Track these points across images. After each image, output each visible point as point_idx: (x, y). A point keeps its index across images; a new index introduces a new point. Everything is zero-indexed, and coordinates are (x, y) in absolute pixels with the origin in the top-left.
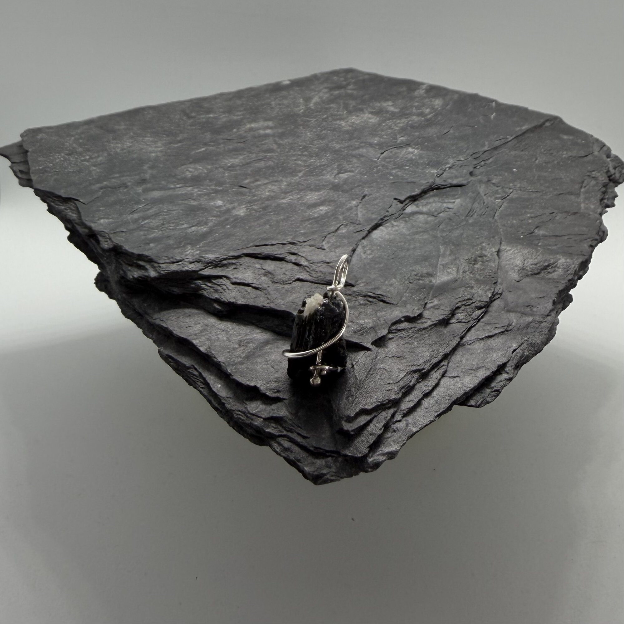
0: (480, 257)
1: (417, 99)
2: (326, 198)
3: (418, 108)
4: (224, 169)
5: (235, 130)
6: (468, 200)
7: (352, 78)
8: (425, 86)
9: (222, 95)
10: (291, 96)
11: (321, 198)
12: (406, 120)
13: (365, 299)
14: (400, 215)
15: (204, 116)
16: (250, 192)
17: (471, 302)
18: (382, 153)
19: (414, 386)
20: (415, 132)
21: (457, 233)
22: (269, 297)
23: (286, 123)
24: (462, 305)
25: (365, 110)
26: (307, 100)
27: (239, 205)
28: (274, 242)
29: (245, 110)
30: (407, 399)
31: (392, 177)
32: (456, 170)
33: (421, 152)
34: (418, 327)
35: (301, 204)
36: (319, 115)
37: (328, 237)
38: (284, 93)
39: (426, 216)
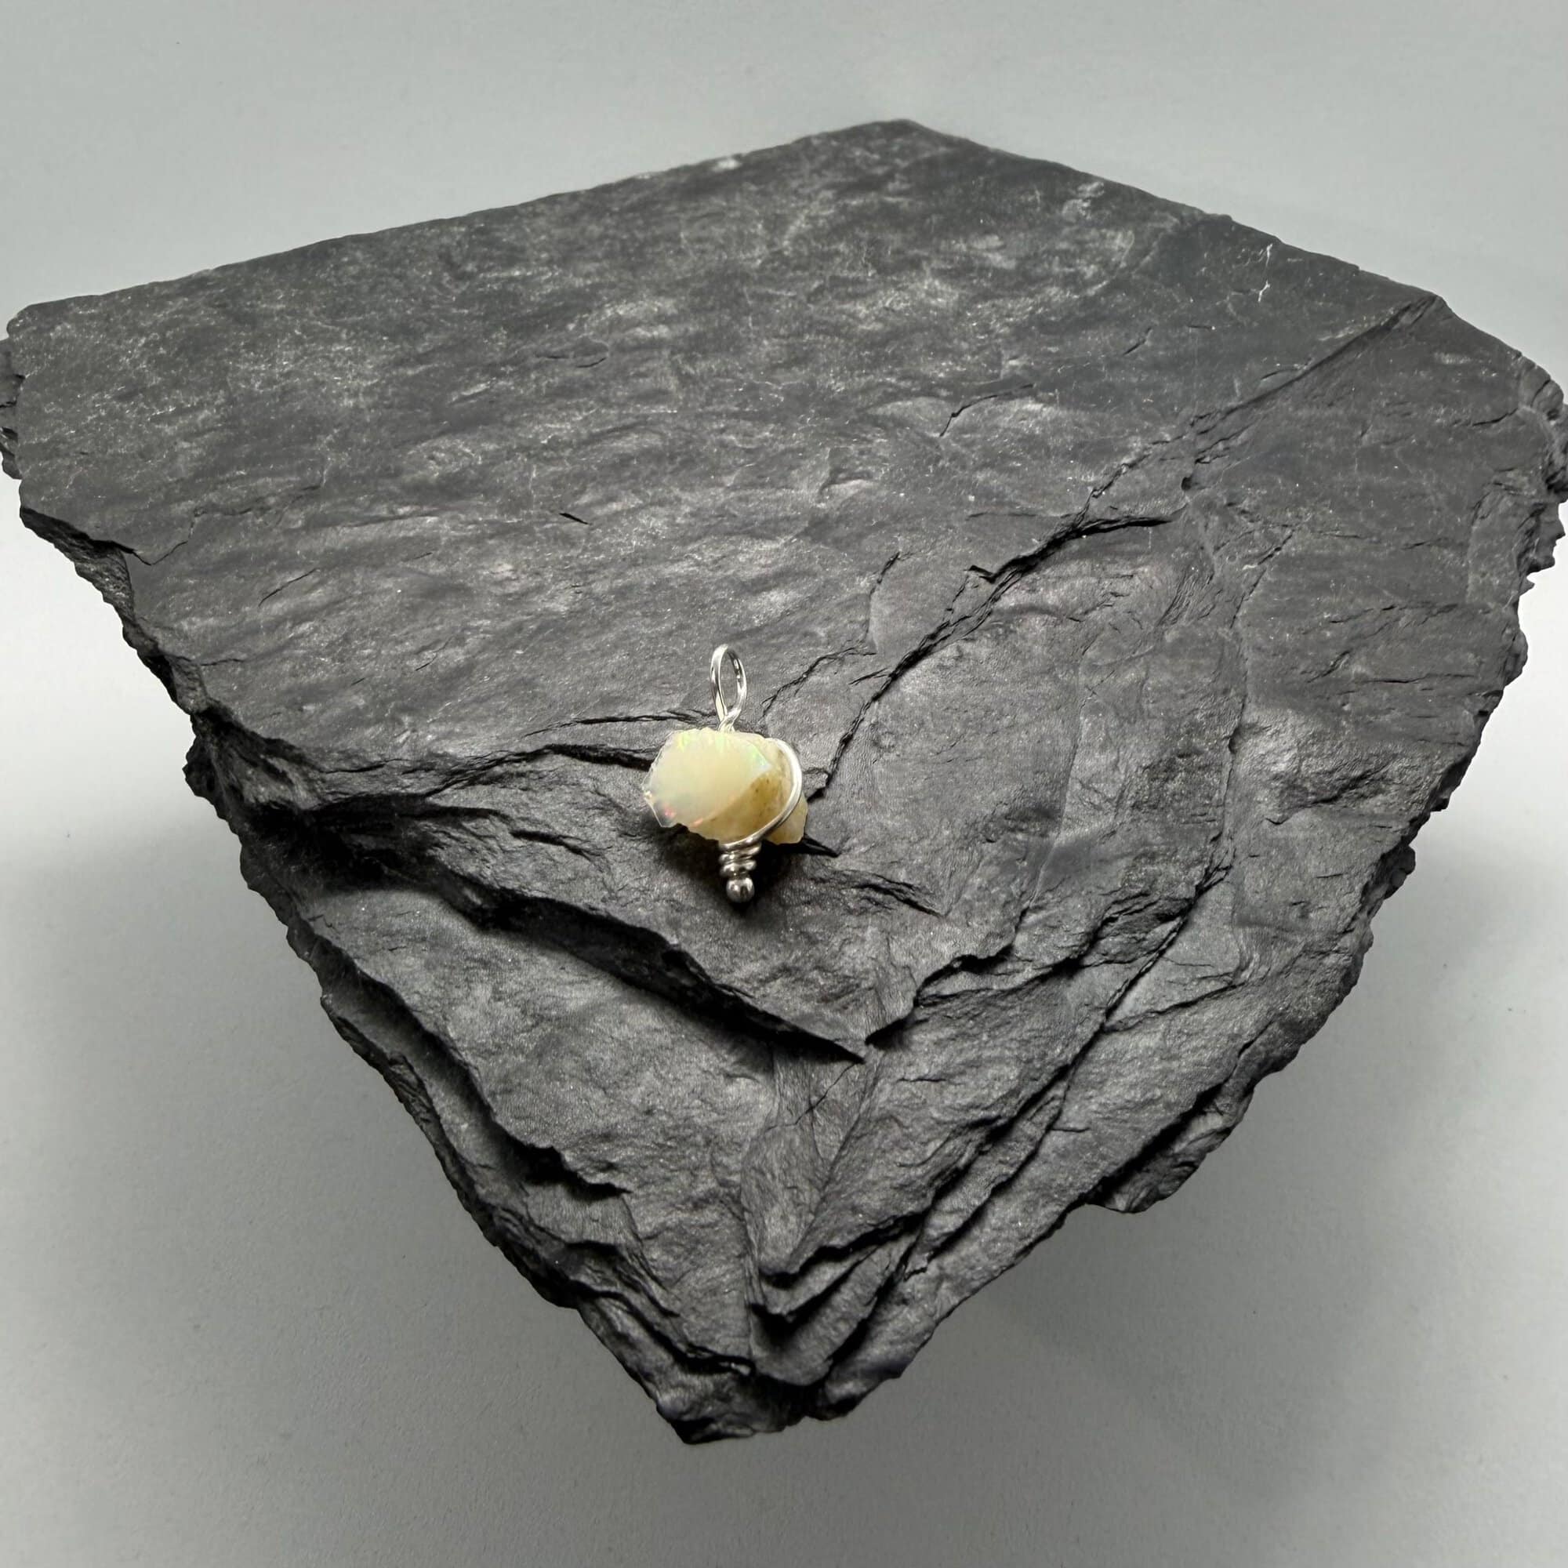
0: (1181, 756)
1: (1066, 231)
2: (789, 563)
3: (1066, 257)
4: (529, 456)
5: (571, 327)
6: (1169, 572)
7: (901, 154)
8: (1095, 185)
9: (552, 200)
10: (738, 214)
11: (775, 563)
12: (1030, 301)
13: (864, 894)
14: (981, 620)
15: (495, 274)
16: (589, 537)
17: (1145, 901)
18: (954, 415)
19: (968, 1166)
20: (1050, 344)
21: (1130, 676)
22: (608, 879)
23: (710, 303)
24: (1120, 913)
25: (924, 264)
26: (776, 224)
27: (555, 580)
28: (635, 713)
29: (609, 255)
30: (948, 1203)
31: (972, 498)
32: (1148, 473)
33: (1062, 413)
34: (995, 987)
35: (722, 581)
36: (801, 279)
37: (780, 698)
38: (718, 202)
39: (1052, 619)
